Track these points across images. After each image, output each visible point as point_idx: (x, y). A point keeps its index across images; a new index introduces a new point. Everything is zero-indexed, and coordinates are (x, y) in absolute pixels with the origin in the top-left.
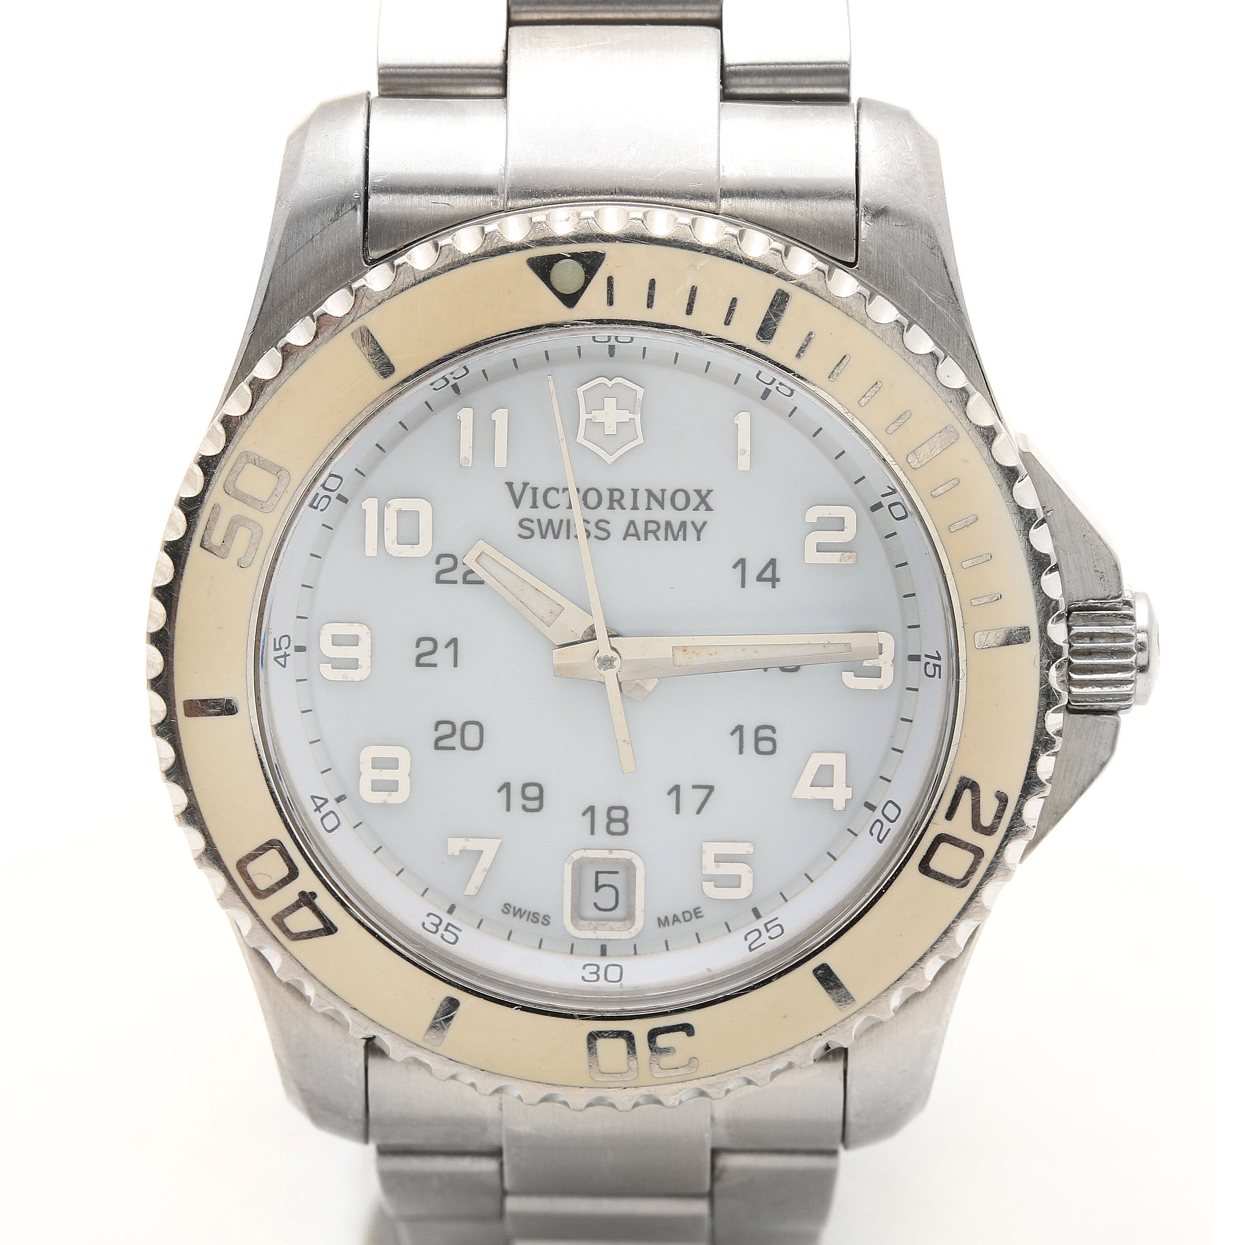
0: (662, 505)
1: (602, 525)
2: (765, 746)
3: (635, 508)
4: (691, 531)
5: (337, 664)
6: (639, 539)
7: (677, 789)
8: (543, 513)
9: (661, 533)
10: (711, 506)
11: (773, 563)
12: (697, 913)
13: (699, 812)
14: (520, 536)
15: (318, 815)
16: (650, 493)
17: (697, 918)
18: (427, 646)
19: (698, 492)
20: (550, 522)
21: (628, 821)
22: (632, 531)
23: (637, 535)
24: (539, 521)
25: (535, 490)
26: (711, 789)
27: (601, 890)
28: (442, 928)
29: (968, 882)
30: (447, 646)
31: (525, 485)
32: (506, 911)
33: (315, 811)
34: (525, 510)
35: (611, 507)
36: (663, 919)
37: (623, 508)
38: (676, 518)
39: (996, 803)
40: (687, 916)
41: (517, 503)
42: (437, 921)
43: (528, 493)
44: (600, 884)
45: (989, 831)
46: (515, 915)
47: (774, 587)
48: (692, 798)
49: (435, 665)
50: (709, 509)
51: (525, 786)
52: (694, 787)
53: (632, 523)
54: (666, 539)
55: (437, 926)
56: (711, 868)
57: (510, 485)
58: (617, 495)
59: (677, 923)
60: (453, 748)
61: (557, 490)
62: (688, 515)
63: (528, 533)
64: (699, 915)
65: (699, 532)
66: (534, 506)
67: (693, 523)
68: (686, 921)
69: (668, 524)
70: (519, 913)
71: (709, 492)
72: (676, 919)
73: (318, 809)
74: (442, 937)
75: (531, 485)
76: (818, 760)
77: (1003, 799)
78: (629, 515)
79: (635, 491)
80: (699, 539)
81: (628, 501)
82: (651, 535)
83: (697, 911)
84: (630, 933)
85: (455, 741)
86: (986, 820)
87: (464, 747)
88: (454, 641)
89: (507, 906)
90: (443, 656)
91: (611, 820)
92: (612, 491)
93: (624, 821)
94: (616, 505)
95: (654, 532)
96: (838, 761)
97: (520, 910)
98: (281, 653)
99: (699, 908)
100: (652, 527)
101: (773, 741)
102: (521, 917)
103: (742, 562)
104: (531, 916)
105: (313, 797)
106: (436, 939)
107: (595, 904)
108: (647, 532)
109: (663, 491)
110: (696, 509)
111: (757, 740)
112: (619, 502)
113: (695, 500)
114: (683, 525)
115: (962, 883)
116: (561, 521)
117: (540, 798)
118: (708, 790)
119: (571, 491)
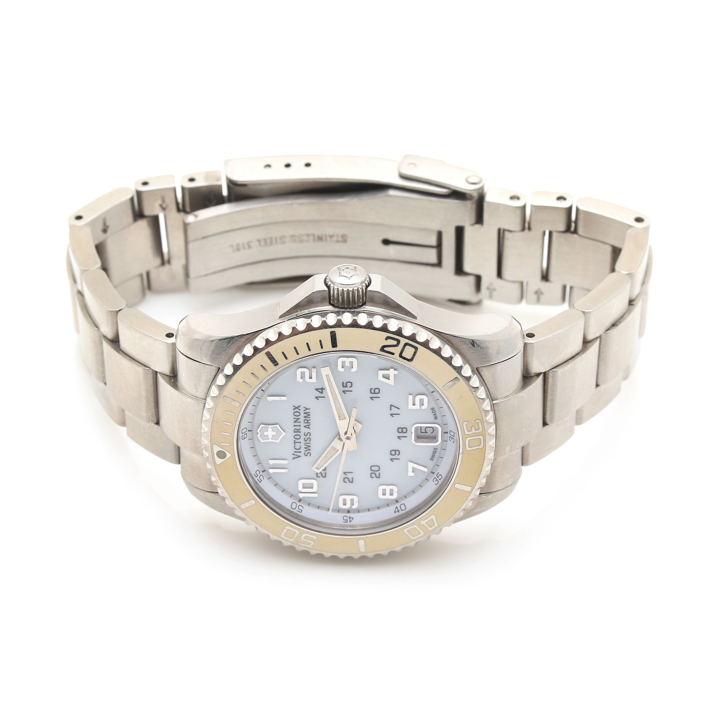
0: (299, 419)
1: (306, 434)
2: (377, 391)
3: (300, 426)
4: (307, 411)
5: (352, 504)
6: (310, 425)
7: (391, 415)
8: (303, 450)
9: (308, 419)
10: (298, 406)
11: (316, 389)
12: (433, 409)
13: (399, 409)
14: (310, 456)
15: (400, 511)
16: (295, 422)
17: (434, 409)
18: (346, 480)
19: (294, 409)
20: (305, 448)
21: (402, 427)
22: (307, 427)
23: (309, 425)
24: (305, 451)
25: (295, 452)
26: (391, 405)
27: (427, 431)
28: (438, 479)
29: (416, 347)
30: (346, 475)
31: (293, 454)
32: (432, 460)
33: (399, 512)
34: (302, 454)
35: (300, 432)
36: (435, 418)
37: (300, 429)
38: (303, 415)
39: (389, 340)
40: (434, 411)
41: (299, 456)
42: (435, 479)
43: (296, 453)
44: (425, 432)
45: (399, 341)
46: (434, 457)
47: (324, 389)
48: (394, 410)
49: (352, 478)
50: (299, 406)
51: (391, 454)
52: (391, 410)
53: (305, 427)
54: (310, 418)
55: (437, 480)
56: (417, 406)
57: (294, 458)
58: (296, 431)
59: (436, 414)
60: (379, 474)
61: (295, 446)
62: (302, 411)
63: (309, 454)
64: (433, 408)
65: (307, 409)
66: (300, 452)
67: (304, 411)
68: (435, 412)
69: (305, 417)
70: (433, 456)
71: (294, 406)
72: (435, 415)
73: (398, 511)
74: (440, 479)
75: (293, 453)
76: (381, 378)
77: (388, 338)
78: (302, 428)
79: (295, 426)
80: (309, 409)
81: (298, 428)
82: (309, 422)
83: (432, 409)
84: (439, 428)
85: (377, 473)
86: (395, 343)
87: (379, 470)
88: (345, 473)
89: (431, 459)
90: (349, 476)
91: (402, 432)
92: (295, 432)
93: (402, 429)
94: (299, 431)
95: (308, 421)
96: (381, 373)
97: (432, 456)
98: (348, 519)
99: (431, 409)
100: (306, 421)
101: (375, 389)
102: (435, 456)
103: (317, 398)
104: (434, 453)
105: (395, 512)
106: (440, 481)
107: (431, 433)
108: (307, 423)
109: (294, 418)
110: (300, 410)
111: (375, 393)
112: (298, 430)
113: (297, 410)
114: (305, 413)
115: (416, 348)
116: (305, 445)
117: (395, 451)
118: (392, 407)
119: (295, 442)
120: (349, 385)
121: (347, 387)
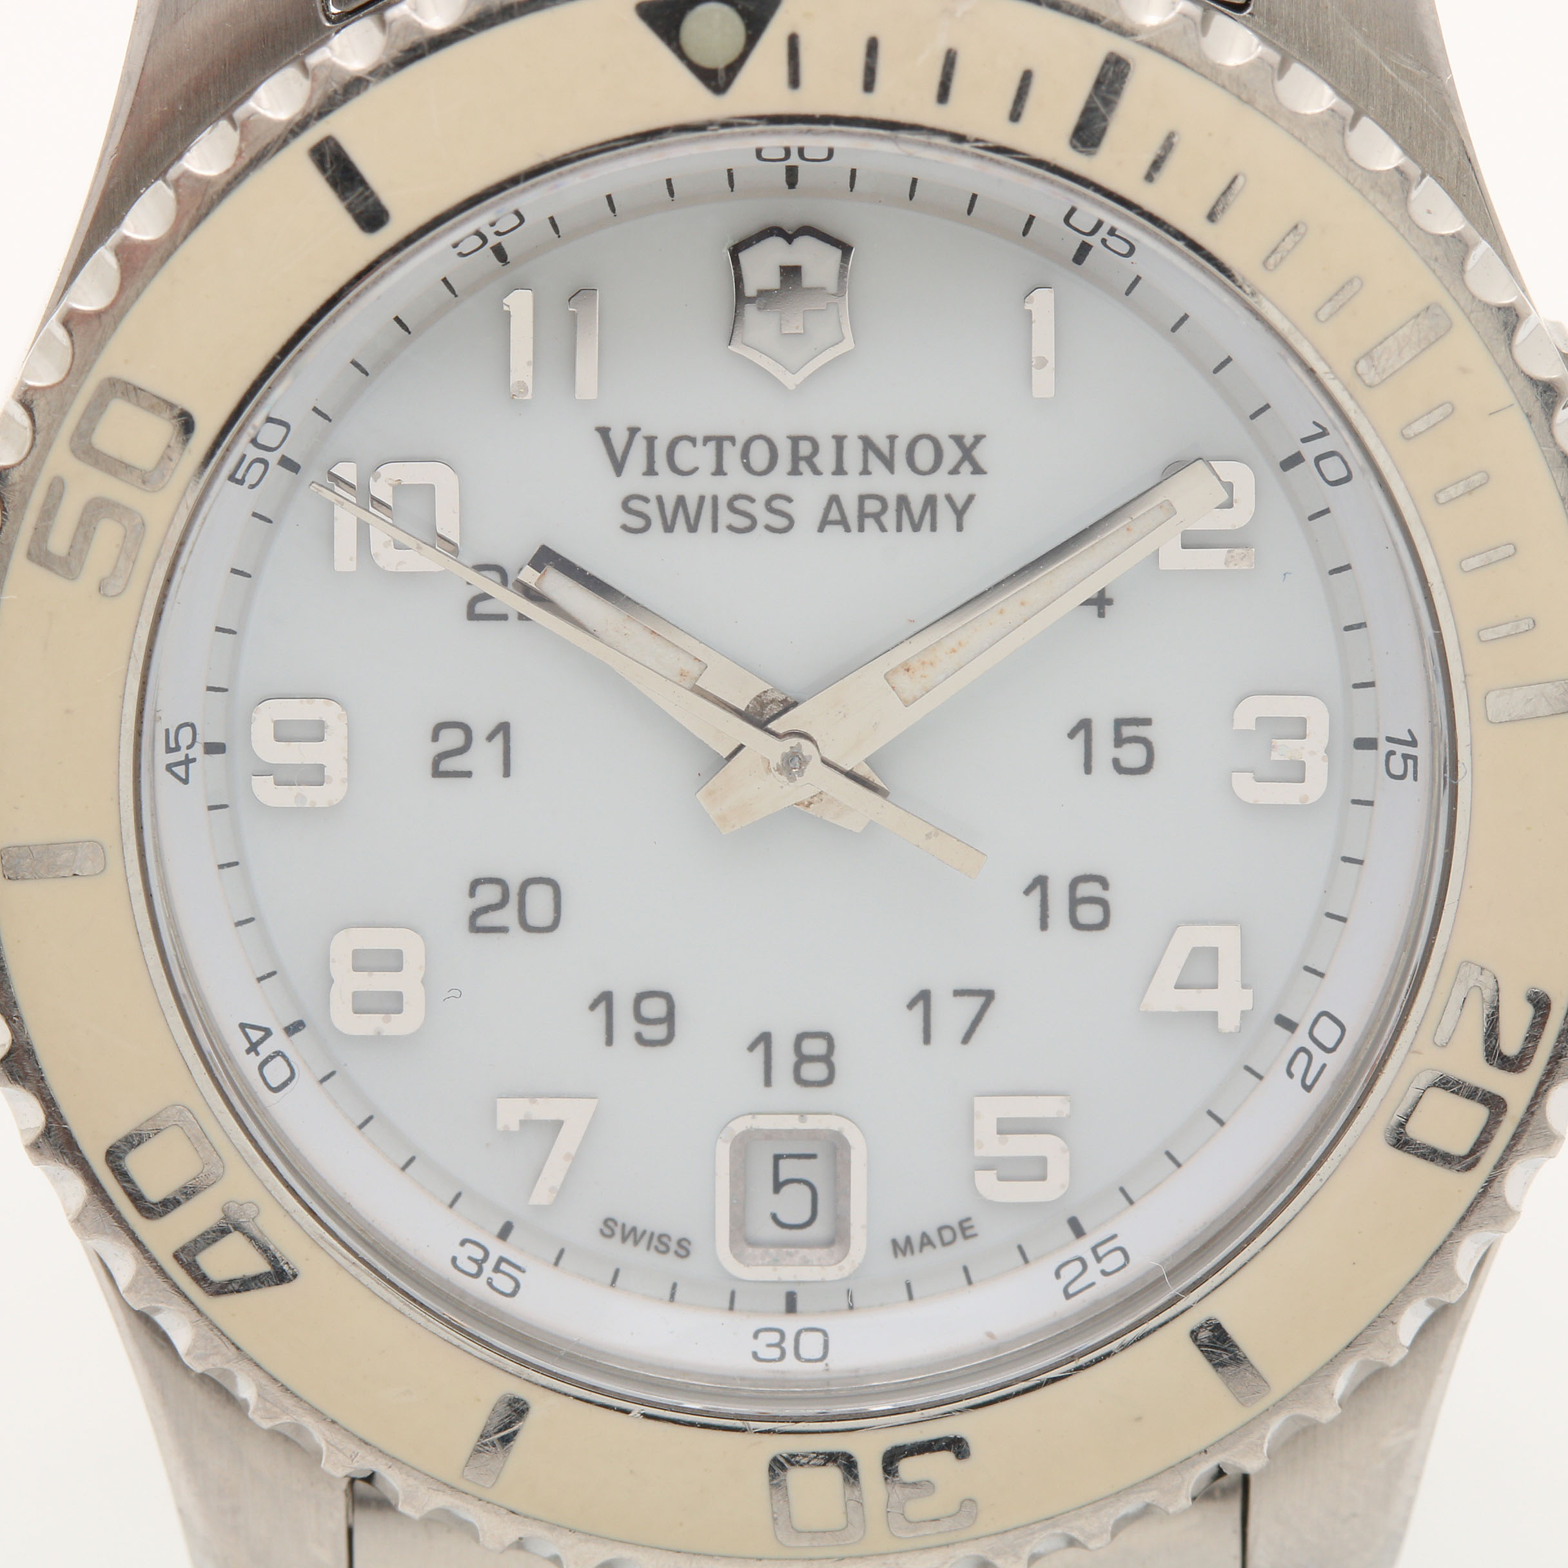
0: (889, 464)
1: (778, 504)
2: (1089, 914)
3: (840, 470)
4: (945, 514)
5: (284, 776)
6: (848, 529)
7: (924, 997)
8: (667, 485)
9: (889, 519)
10: (983, 464)
12: (965, 1229)
13: (966, 1039)
14: (625, 528)
15: (254, 1061)
16: (868, 443)
17: (966, 1237)
18: (451, 739)
19: (958, 439)
20: (681, 501)
21: (835, 1059)
22: (834, 515)
23: (843, 522)
24: (660, 499)
25: (651, 441)
26: (988, 996)
27: (786, 1190)
28: (488, 1267)
29: (1477, 1160)
30: (490, 738)
31: (633, 431)
32: (607, 1231)
33: (248, 1051)
34: (633, 479)
35: (795, 471)
36: (902, 1242)
37: (816, 472)
38: (917, 489)
39: (1528, 1011)
40: (948, 1236)
41: (618, 467)
42: (479, 1255)
43: (639, 446)
44: (782, 1178)
45: (1513, 1064)
46: (624, 1239)
47: (1101, 615)
48: (953, 1015)
49: (468, 774)
50: (978, 470)
51: (640, 997)
52: (958, 993)
53: (834, 500)
54: (899, 529)
55: (480, 1263)
56: (991, 1145)
57: (604, 432)
58: (805, 449)
59: (928, 1249)
60: (503, 930)
61: (693, 441)
62: (940, 484)
63: (638, 523)
64: (968, 1233)
65: (960, 513)
66: (651, 471)
67: (949, 498)
68: (944, 1244)
69: (903, 501)
70: (631, 1235)
71: (978, 439)
72: (926, 1241)
73: (253, 1048)
74: (490, 1283)
75: (646, 431)
76: (1187, 939)
77: (1541, 1005)
78: (828, 484)
79: (840, 440)
80: (960, 528)
81: (826, 460)
82: (870, 523)
83: (966, 1225)
84: (841, 1269)
85: (508, 916)
86: (1510, 1044)
87: (524, 925)
88: (503, 729)
89: (609, 1223)
90: (484, 756)
91: (802, 1059)
92: (795, 440)
93: (827, 1059)
94: (803, 466)
95: (877, 517)
96: (1226, 940)
97: (634, 1229)
98: (179, 756)
99: (968, 1219)
100: (872, 506)
101: (1104, 903)
102: (636, 1243)
104: (655, 1242)
105: (243, 1026)
106: (477, 1288)
107: (774, 1217)
108: (862, 516)
109: (892, 439)
110: (955, 471)
111: (1074, 902)
112: (809, 460)
113: (952, 454)
114: (931, 502)
115: (1468, 1162)
116: (702, 499)
117: (669, 1019)
118: (979, 1001)
119: (719, 442)
120: (1133, 755)
121: (1119, 741)
